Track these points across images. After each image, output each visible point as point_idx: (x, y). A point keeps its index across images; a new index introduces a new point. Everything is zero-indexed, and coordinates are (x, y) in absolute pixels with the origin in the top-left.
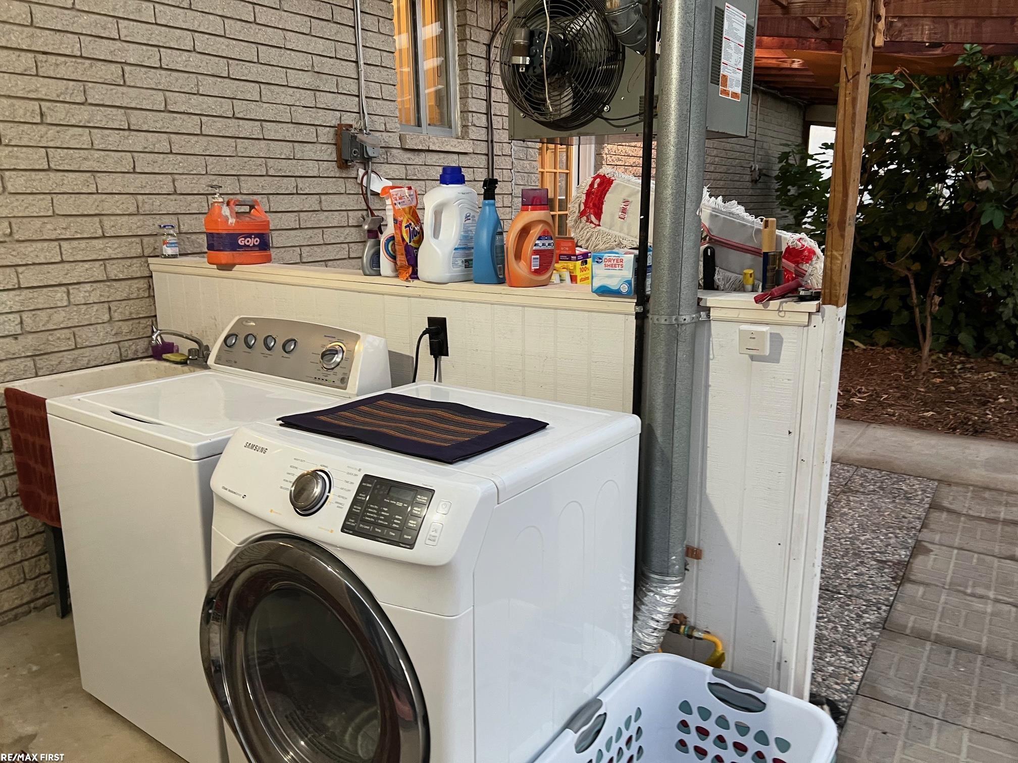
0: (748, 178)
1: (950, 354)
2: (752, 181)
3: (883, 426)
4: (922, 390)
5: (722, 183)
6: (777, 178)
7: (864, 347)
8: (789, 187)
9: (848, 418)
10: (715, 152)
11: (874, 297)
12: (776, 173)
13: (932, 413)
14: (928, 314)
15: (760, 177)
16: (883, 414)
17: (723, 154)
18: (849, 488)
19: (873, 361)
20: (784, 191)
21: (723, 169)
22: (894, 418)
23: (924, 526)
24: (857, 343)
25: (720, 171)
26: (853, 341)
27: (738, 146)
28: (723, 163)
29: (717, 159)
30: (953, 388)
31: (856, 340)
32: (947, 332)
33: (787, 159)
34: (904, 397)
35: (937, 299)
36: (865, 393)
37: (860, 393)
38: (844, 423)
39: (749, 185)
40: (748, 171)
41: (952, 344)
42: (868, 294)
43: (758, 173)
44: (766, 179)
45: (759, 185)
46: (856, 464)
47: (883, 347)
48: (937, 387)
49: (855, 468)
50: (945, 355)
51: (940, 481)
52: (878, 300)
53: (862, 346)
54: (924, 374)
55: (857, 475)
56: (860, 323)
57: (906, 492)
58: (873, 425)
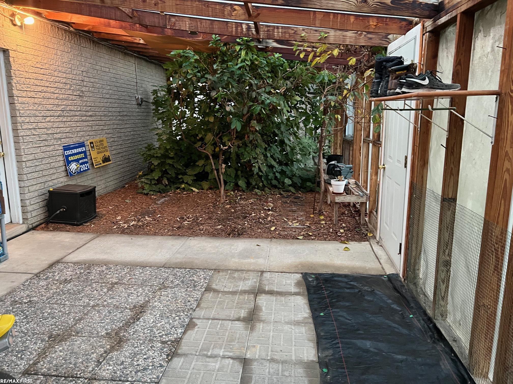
0: (134, 103)
1: (236, 191)
2: (138, 104)
3: (196, 238)
4: (220, 213)
5: (116, 105)
6: (152, 103)
7: (198, 191)
8: (159, 108)
9: (179, 235)
10: (109, 87)
11: (200, 165)
12: (151, 101)
13: (221, 226)
14: (220, 173)
15: (142, 103)
16: (197, 230)
17: (115, 89)
18: (164, 286)
19: (200, 199)
20: (157, 110)
21: (116, 97)
22: (202, 232)
23: (198, 306)
24: (194, 189)
25: (114, 98)
26: (192, 188)
27: (125, 85)
28: (116, 94)
29: (111, 91)
30: (233, 210)
31: (194, 187)
32: (234, 181)
33: (157, 94)
34: (210, 218)
35: (224, 166)
36: (191, 218)
37: (188, 218)
38: (176, 239)
39: (136, 106)
40: (134, 99)
41: (237, 187)
42: (197, 164)
43: (140, 100)
44: (147, 103)
45: (143, 107)
46: (173, 267)
47: (207, 190)
48: (227, 210)
49: (172, 269)
50: (234, 191)
51: (215, 270)
52: (202, 166)
53: (197, 190)
54: (222, 204)
55: (172, 275)
56: (195, 178)
57: (195, 282)
58: (190, 238)
